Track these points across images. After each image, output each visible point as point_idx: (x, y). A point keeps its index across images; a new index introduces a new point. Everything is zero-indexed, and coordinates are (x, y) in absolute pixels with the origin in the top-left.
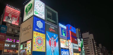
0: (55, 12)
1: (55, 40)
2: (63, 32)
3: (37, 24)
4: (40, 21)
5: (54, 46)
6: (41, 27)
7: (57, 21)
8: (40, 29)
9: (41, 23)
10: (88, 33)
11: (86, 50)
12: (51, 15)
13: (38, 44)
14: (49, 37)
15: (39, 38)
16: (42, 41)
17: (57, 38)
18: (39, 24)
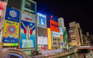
0: (33, 2)
1: (31, 29)
2: (42, 21)
3: (10, 13)
4: (13, 11)
5: (30, 34)
6: (14, 16)
7: (36, 11)
9: (15, 12)
10: (74, 22)
11: (72, 38)
12: (30, 5)
13: (10, 32)
14: (24, 25)
15: (11, 27)
16: (15, 29)
17: (34, 26)
18: (12, 14)
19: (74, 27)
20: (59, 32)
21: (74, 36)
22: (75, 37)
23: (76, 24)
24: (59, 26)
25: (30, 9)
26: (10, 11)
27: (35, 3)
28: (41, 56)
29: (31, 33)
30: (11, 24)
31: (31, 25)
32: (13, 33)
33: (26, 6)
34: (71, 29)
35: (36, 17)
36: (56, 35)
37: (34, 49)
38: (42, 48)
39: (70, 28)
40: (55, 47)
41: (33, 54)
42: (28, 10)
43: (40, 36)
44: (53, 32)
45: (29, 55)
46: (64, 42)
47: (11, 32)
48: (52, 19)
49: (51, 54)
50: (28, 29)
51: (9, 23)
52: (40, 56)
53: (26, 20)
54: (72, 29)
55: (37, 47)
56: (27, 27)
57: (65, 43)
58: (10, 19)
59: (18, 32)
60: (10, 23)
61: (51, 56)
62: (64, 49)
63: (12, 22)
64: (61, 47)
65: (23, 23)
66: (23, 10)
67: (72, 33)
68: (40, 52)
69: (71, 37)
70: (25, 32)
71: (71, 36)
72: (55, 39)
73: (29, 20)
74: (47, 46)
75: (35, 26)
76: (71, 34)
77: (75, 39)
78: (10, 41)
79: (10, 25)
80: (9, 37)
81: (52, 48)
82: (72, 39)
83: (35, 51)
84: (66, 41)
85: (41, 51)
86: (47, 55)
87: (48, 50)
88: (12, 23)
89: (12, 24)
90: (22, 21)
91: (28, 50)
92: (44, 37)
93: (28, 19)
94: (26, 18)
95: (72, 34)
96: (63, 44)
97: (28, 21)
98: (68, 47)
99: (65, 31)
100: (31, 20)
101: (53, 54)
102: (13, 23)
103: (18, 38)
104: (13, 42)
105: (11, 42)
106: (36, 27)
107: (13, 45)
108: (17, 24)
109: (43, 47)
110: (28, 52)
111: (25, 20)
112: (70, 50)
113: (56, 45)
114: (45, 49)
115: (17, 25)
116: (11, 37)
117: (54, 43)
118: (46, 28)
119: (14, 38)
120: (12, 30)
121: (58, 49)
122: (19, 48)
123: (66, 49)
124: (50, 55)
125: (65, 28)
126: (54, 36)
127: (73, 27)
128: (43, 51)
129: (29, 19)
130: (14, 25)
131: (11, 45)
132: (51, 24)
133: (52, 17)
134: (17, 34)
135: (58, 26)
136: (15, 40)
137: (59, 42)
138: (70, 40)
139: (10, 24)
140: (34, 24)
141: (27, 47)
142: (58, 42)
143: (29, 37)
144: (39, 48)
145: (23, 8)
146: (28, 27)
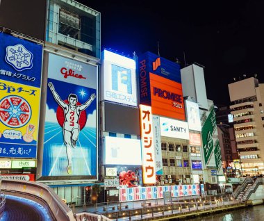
0: (89, 12)
1: (83, 107)
3: (9, 54)
4: (20, 45)
5: (77, 125)
6: (23, 65)
7: (98, 43)
8: (18, 72)
9: (25, 51)
11: (243, 142)
12: (78, 22)
13: (8, 121)
14: (56, 95)
15: (12, 101)
16: (26, 111)
17: (92, 99)
18: (16, 57)
19: (250, 100)
20: (186, 120)
21: (251, 134)
22: (256, 138)
23: (257, 86)
24: (186, 98)
25: (77, 38)
26: (9, 48)
27: (96, 14)
28: (116, 210)
29: (82, 121)
30: (12, 93)
31: (83, 93)
32: (17, 122)
33: (65, 29)
34: (236, 109)
35: (100, 65)
36: (174, 129)
37: (90, 181)
38: (120, 178)
39: (233, 103)
40: (170, 176)
41: (88, 199)
42: (70, 41)
43: (113, 134)
44: (163, 120)
45: (74, 203)
46: (207, 159)
47: (11, 121)
48: (158, 72)
49: (153, 204)
50: (72, 110)
51: (5, 88)
52: (113, 209)
53: (66, 77)
54: (240, 108)
55: (103, 173)
56: (68, 102)
57: (212, 162)
58: (9, 73)
59: (35, 121)
60: (9, 89)
61: (154, 210)
62: (207, 184)
63: (17, 85)
64: (196, 179)
65: (52, 89)
66: (54, 42)
67: (243, 121)
68: (112, 193)
69: (237, 140)
70: (61, 119)
71: (237, 136)
72: (167, 146)
73: (76, 76)
74: (141, 171)
75: (95, 99)
76: (236, 126)
77: (256, 149)
78: (7, 151)
79: (9, 94)
80: (6, 136)
81: (159, 178)
82: (240, 146)
83: (96, 187)
84: (213, 155)
85: (115, 188)
86: (138, 206)
87: (144, 185)
88: (14, 90)
89: (17, 91)
90: (49, 80)
91: (72, 186)
92: (128, 136)
93: (70, 75)
94: (64, 71)
95: (241, 129)
96: (204, 166)
97: (70, 80)
98: (222, 179)
99: (208, 114)
100: (80, 77)
101: (161, 203)
102: (20, 89)
103: (36, 139)
104: (18, 157)
105: (10, 156)
106: (100, 103)
107: (17, 164)
108: (34, 91)
109: (125, 175)
110: (68, 191)
111: (61, 78)
112: (231, 189)
113: (173, 170)
114: (133, 181)
115: (32, 96)
116: (12, 138)
117: (165, 161)
118: (135, 104)
119: (22, 140)
120: (15, 111)
121: (183, 184)
122: (40, 175)
123: (216, 187)
124: (150, 204)
125: (208, 104)
126: (164, 134)
127: (245, 100)
128: (124, 191)
129: (73, 75)
130: (21, 94)
131: (9, 167)
132: (155, 88)
133: (157, 63)
134: (32, 127)
135: (179, 99)
136: (26, 148)
137: (186, 157)
138: (234, 151)
139: (9, 91)
140: (91, 91)
141: (65, 174)
142: (180, 158)
143: (74, 138)
144: (110, 178)
145: (54, 35)
146: (73, 101)
